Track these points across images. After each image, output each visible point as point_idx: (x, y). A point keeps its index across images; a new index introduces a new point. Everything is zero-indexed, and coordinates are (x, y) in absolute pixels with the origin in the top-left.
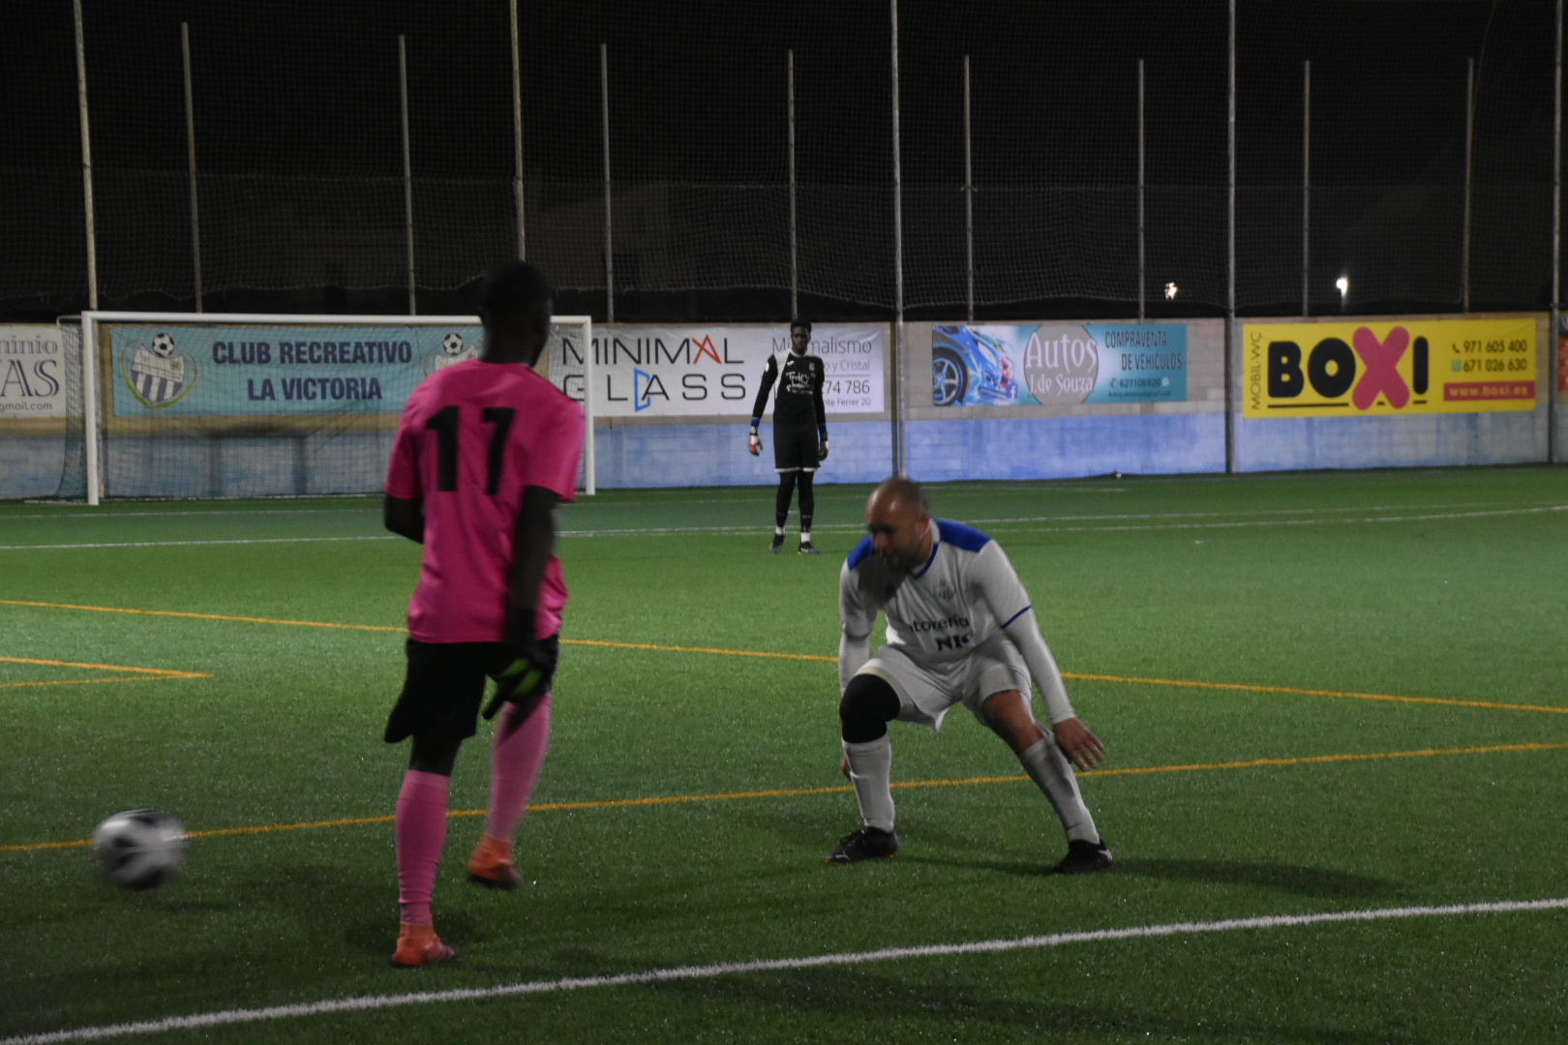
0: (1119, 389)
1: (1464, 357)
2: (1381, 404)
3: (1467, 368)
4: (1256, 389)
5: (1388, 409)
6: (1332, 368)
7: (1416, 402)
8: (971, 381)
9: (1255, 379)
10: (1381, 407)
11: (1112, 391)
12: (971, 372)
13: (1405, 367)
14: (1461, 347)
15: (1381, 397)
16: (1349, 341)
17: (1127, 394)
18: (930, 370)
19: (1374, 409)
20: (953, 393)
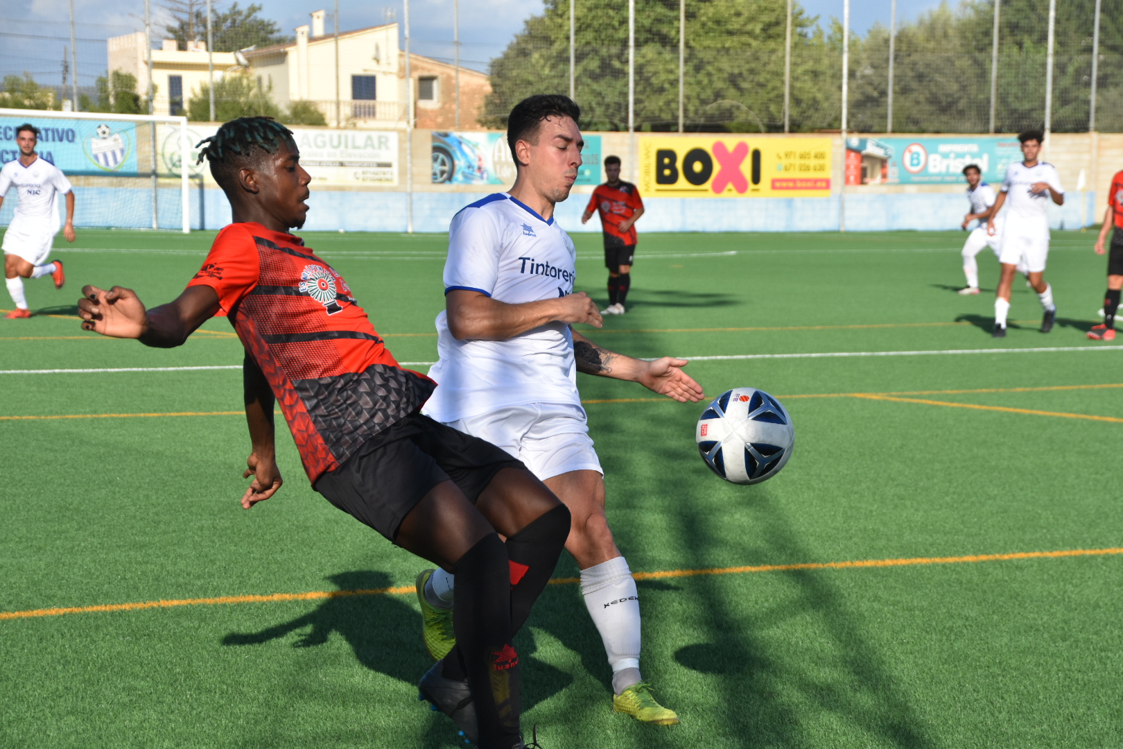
1: (785, 162)
2: (730, 190)
3: (786, 169)
4: (648, 179)
5: (734, 193)
6: (698, 167)
7: (754, 190)
8: (457, 168)
9: (647, 172)
10: (730, 191)
12: (457, 162)
13: (746, 168)
14: (782, 155)
15: (730, 186)
16: (709, 150)
18: (429, 160)
19: (725, 194)
20: (445, 176)
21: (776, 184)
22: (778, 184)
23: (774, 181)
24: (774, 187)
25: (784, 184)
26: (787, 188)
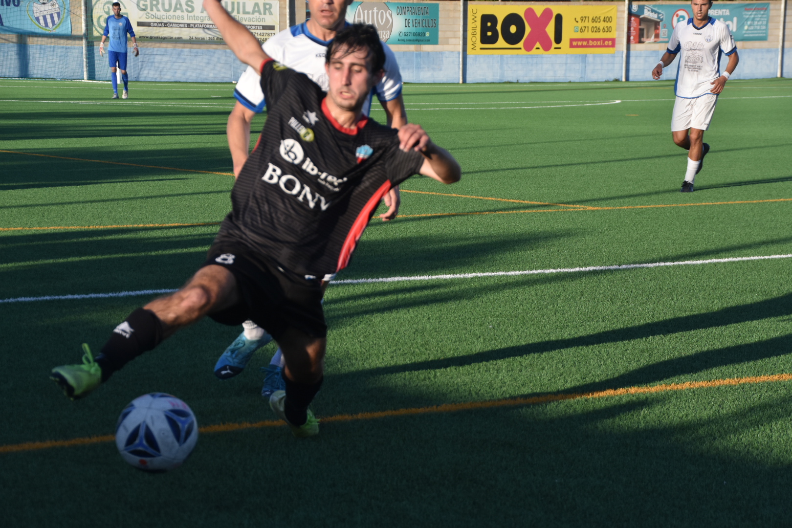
0: (403, 37)
1: (580, 25)
2: (538, 48)
3: (582, 31)
4: (474, 39)
5: (541, 50)
6: (513, 29)
7: (556, 48)
9: (474, 34)
10: (538, 51)
11: (400, 39)
13: (550, 30)
14: (579, 19)
15: (538, 45)
16: (522, 15)
17: (407, 40)
19: (534, 51)
21: (573, 43)
22: (575, 43)
23: (572, 40)
24: (571, 46)
25: (580, 43)
26: (582, 46)
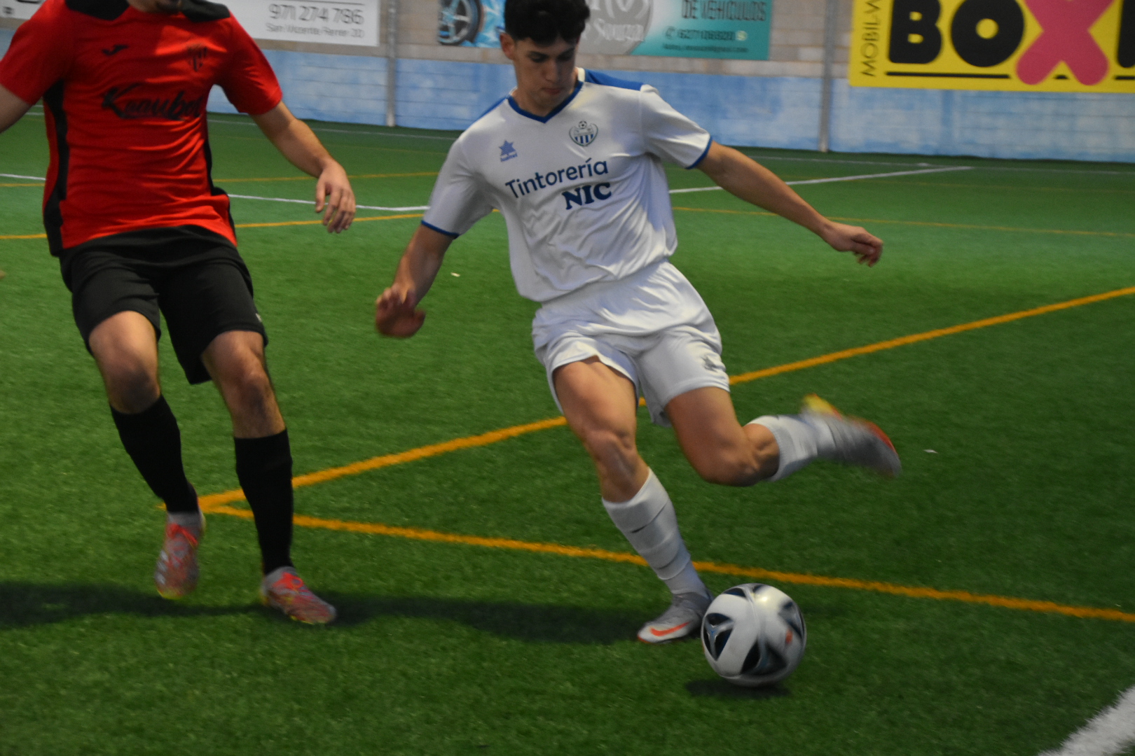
0: (678, 41)
2: (1061, 77)
4: (870, 51)
5: (1073, 85)
6: (987, 29)
7: (1119, 78)
8: (486, 19)
9: (870, 39)
10: (1062, 82)
11: (669, 42)
12: (486, 9)
13: (1105, 32)
15: (1062, 68)
17: (689, 48)
19: (1049, 85)
20: (464, 32)
